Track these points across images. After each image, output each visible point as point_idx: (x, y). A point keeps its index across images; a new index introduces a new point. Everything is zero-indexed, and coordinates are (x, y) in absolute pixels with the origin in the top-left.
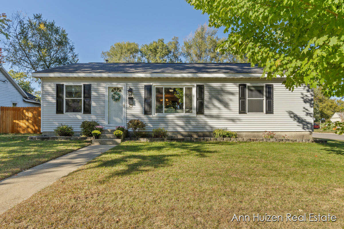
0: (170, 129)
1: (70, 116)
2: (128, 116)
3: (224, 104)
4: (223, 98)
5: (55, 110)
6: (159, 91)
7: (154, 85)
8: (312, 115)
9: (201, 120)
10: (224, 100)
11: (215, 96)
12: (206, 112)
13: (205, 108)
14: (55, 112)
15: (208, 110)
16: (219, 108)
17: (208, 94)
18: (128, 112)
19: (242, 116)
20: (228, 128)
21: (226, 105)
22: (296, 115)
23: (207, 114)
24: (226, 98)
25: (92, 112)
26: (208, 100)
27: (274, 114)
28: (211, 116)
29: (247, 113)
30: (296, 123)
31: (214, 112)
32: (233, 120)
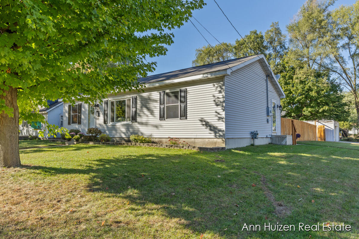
0: (118, 135)
1: (74, 126)
2: (97, 125)
3: (151, 112)
4: (150, 106)
5: (68, 122)
6: (112, 103)
7: (109, 100)
8: (224, 120)
9: (136, 127)
10: (150, 108)
11: (145, 105)
12: (139, 119)
13: (137, 116)
14: (68, 124)
15: (140, 118)
16: (147, 116)
17: (140, 103)
18: (97, 122)
19: (163, 123)
20: (152, 135)
21: (152, 112)
22: (208, 122)
23: (139, 122)
24: (152, 106)
25: (82, 123)
26: (140, 109)
27: (188, 119)
28: (141, 124)
29: (165, 119)
30: (208, 131)
31: (144, 119)
32: (156, 127)
